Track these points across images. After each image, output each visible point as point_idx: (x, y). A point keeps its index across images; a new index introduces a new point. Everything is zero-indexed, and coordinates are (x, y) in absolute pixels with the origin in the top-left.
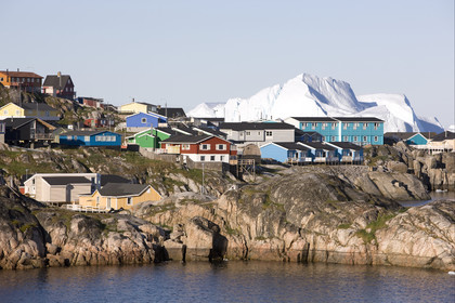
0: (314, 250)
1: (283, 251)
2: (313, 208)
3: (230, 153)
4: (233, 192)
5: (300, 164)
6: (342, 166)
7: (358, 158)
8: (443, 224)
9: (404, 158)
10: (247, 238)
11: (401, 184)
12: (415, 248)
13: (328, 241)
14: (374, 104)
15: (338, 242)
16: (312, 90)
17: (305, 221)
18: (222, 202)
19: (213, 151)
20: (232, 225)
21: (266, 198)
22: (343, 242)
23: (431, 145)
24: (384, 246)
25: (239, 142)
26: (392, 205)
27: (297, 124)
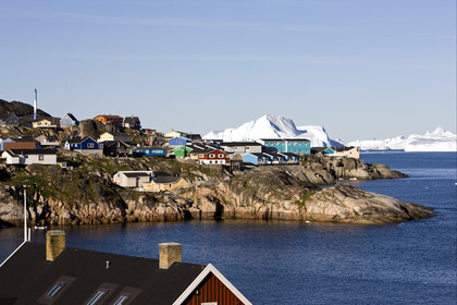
0: (271, 212)
1: (255, 213)
2: (271, 189)
3: (226, 159)
4: (227, 181)
5: (264, 165)
6: (288, 166)
7: (296, 162)
8: (341, 197)
9: (322, 161)
10: (235, 206)
11: (320, 176)
12: (326, 210)
13: (279, 207)
14: (305, 131)
15: (284, 208)
16: (272, 124)
17: (266, 196)
18: (221, 186)
19: (217, 158)
20: (227, 199)
21: (245, 184)
22: (286, 208)
23: (336, 154)
24: (309, 210)
25: (231, 153)
26: (314, 187)
27: (263, 143)
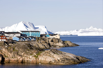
0: (24, 60)
1: (18, 60)
2: (24, 51)
3: (6, 39)
4: (6, 48)
5: (22, 41)
6: (31, 42)
7: (35, 40)
8: (52, 54)
9: (45, 40)
10: (9, 58)
11: (44, 45)
12: (46, 59)
13: (28, 58)
14: (38, 28)
15: (30, 58)
16: (24, 25)
17: (22, 54)
18: (4, 50)
19: (2, 38)
20: (6, 55)
21: (14, 49)
23: (50, 37)
24: (40, 59)
25: (8, 37)
26: (42, 50)
27: (21, 32)
